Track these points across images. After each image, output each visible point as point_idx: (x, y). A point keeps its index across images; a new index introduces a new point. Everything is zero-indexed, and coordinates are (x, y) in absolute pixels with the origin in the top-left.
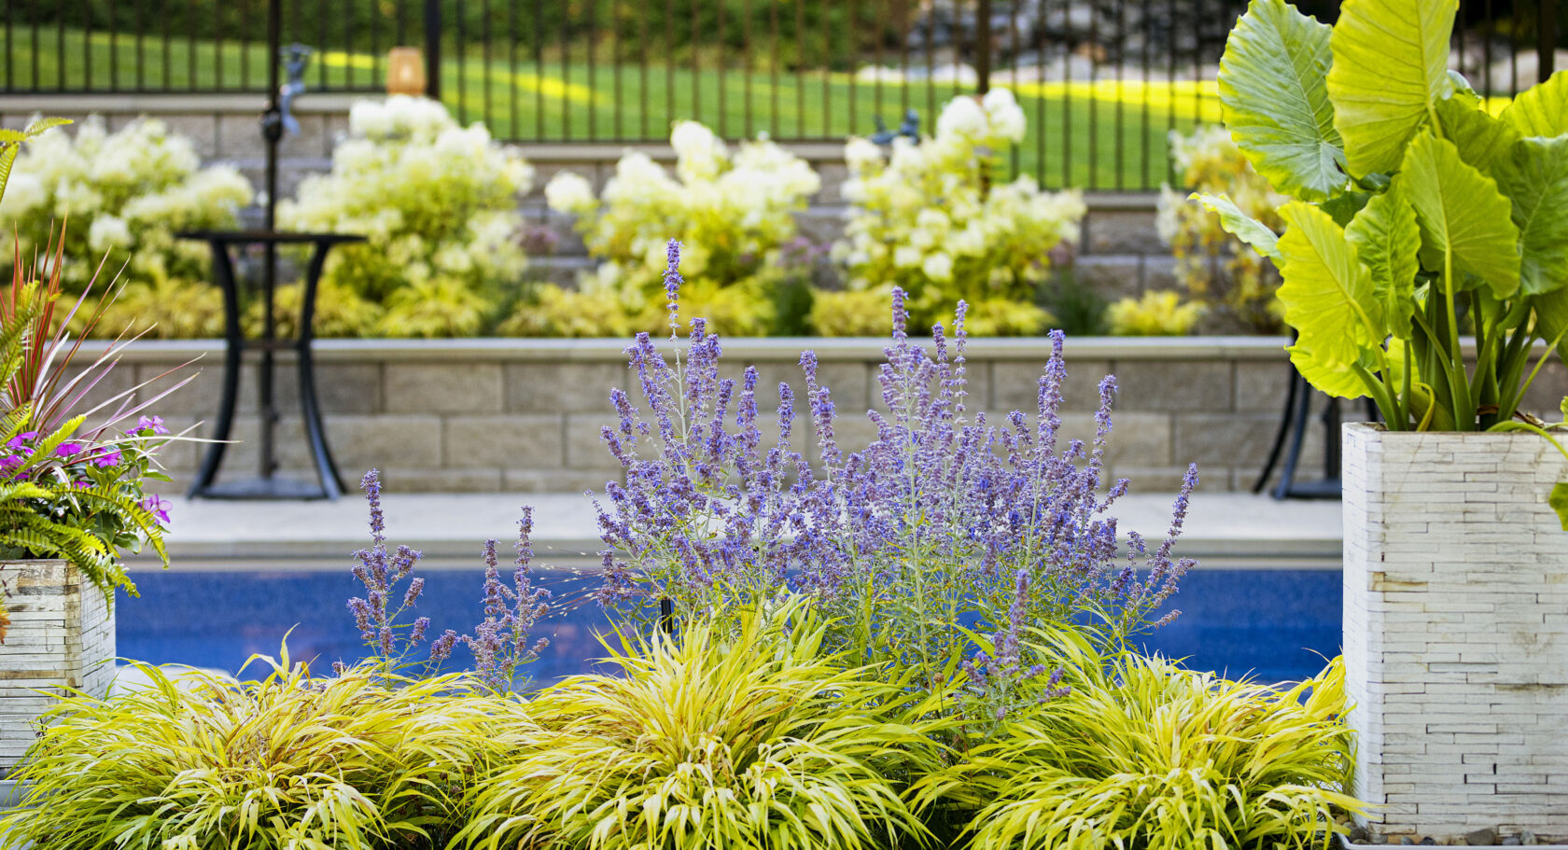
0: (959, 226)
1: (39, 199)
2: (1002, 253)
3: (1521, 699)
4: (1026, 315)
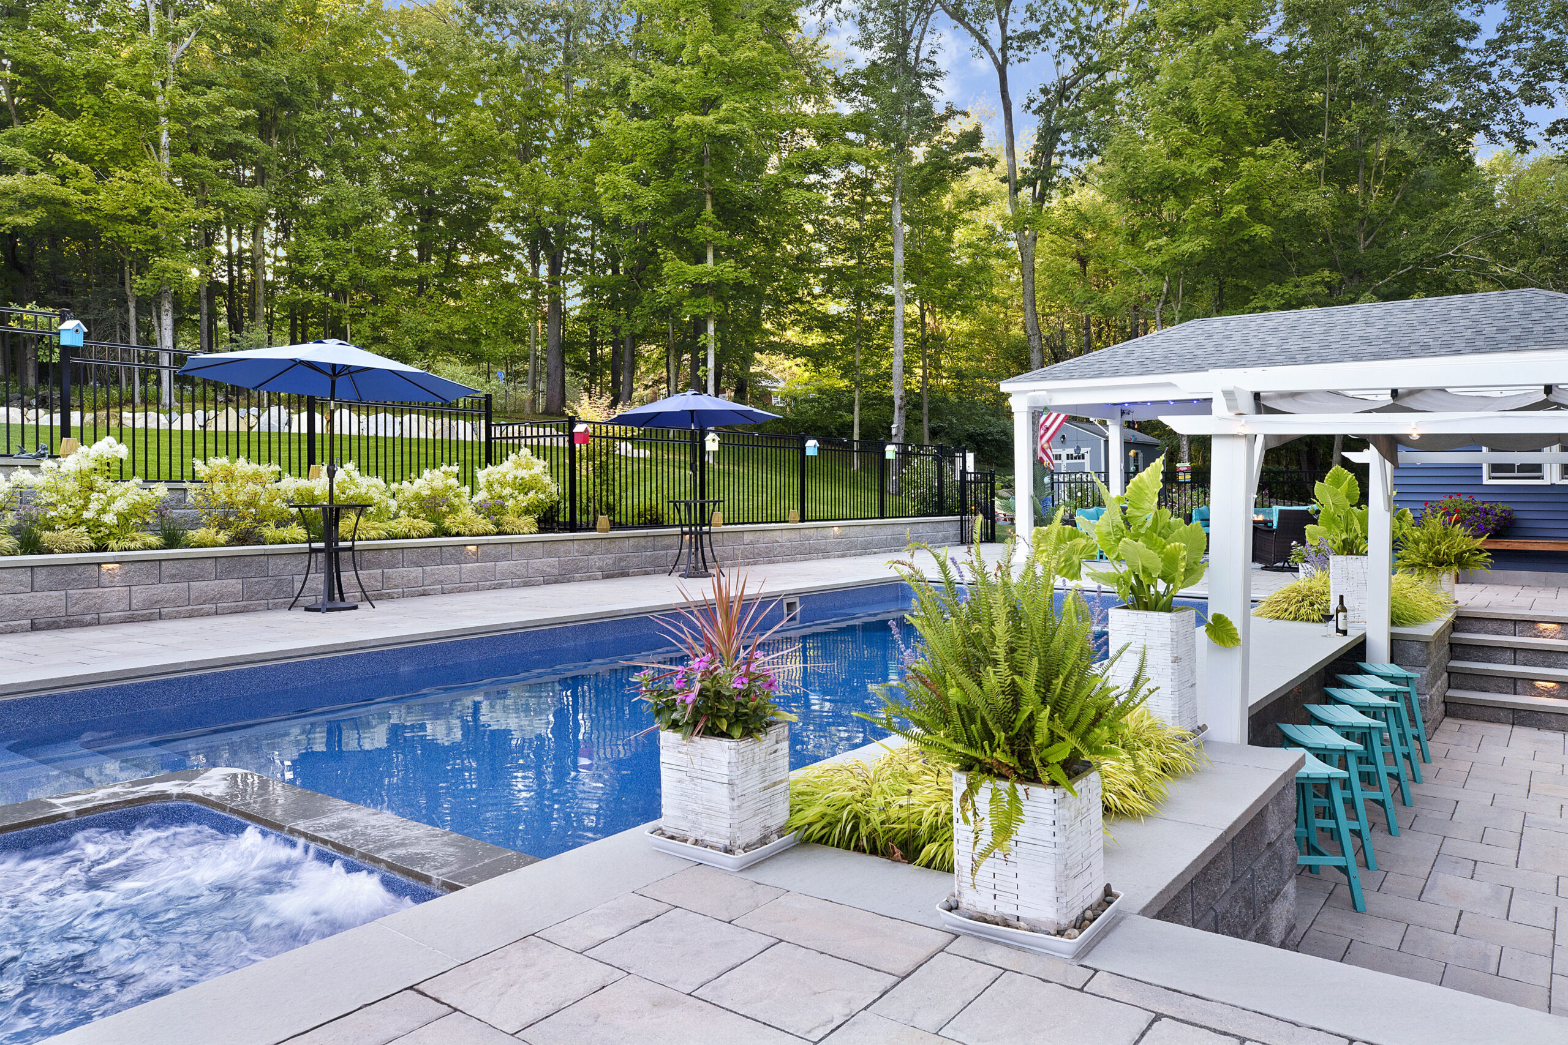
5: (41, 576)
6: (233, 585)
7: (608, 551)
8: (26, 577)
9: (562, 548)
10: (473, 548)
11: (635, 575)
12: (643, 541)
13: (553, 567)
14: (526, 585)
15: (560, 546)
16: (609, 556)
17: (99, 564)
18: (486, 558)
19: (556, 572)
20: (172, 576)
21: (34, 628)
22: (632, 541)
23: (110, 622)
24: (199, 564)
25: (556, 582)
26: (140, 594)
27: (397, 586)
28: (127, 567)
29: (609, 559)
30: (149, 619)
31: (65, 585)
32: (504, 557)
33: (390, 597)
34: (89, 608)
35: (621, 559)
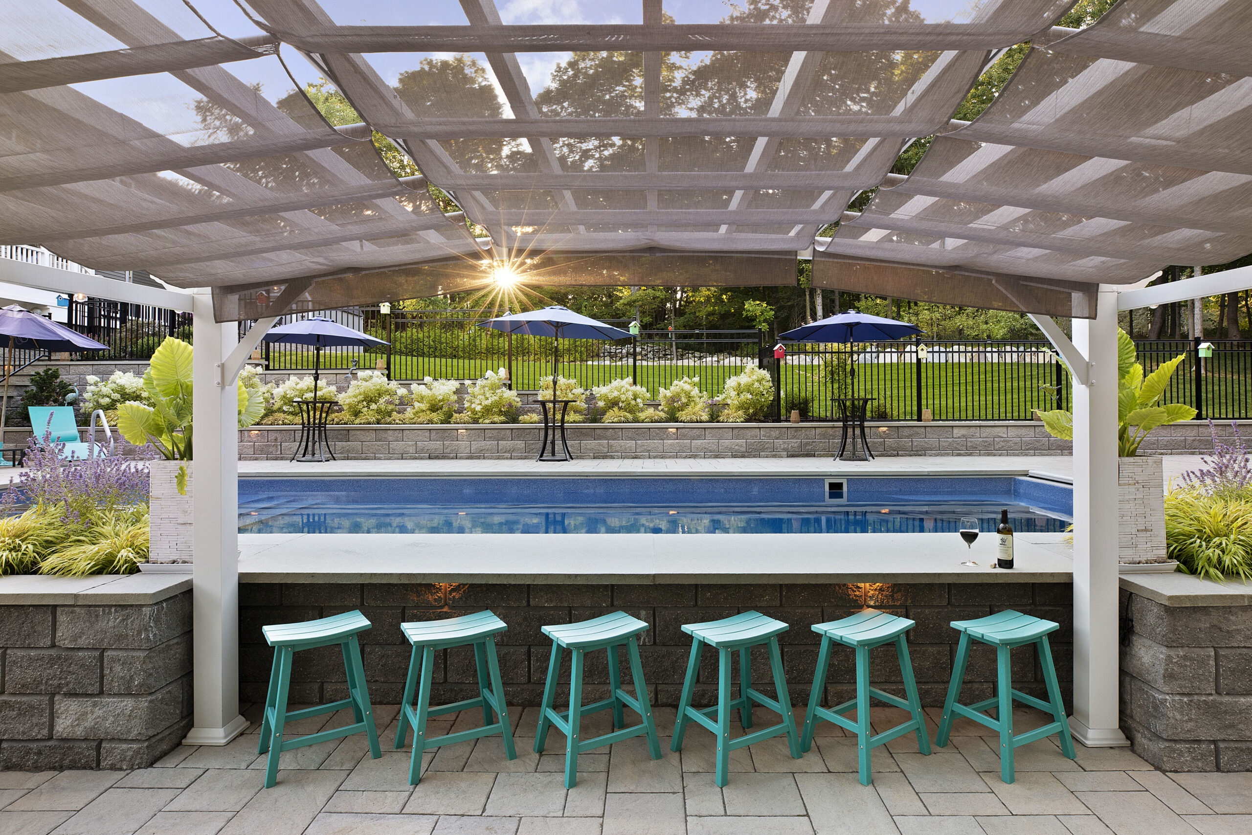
0: (487, 399)
1: (283, 394)
2: (497, 404)
3: (184, 526)
4: (497, 418)
5: (433, 433)
6: (520, 444)
7: (794, 437)
8: (427, 434)
9: (749, 433)
10: (674, 430)
11: (820, 456)
12: (830, 431)
13: (741, 446)
14: (716, 457)
15: (747, 431)
16: (795, 441)
17: (457, 430)
18: (684, 437)
19: (744, 449)
20: (490, 438)
21: (430, 458)
22: (818, 430)
23: (461, 458)
24: (503, 432)
25: (743, 457)
26: (475, 445)
27: (617, 451)
28: (469, 432)
29: (794, 443)
30: (478, 458)
31: (443, 439)
32: (698, 437)
33: (612, 457)
34: (452, 450)
35: (807, 444)
